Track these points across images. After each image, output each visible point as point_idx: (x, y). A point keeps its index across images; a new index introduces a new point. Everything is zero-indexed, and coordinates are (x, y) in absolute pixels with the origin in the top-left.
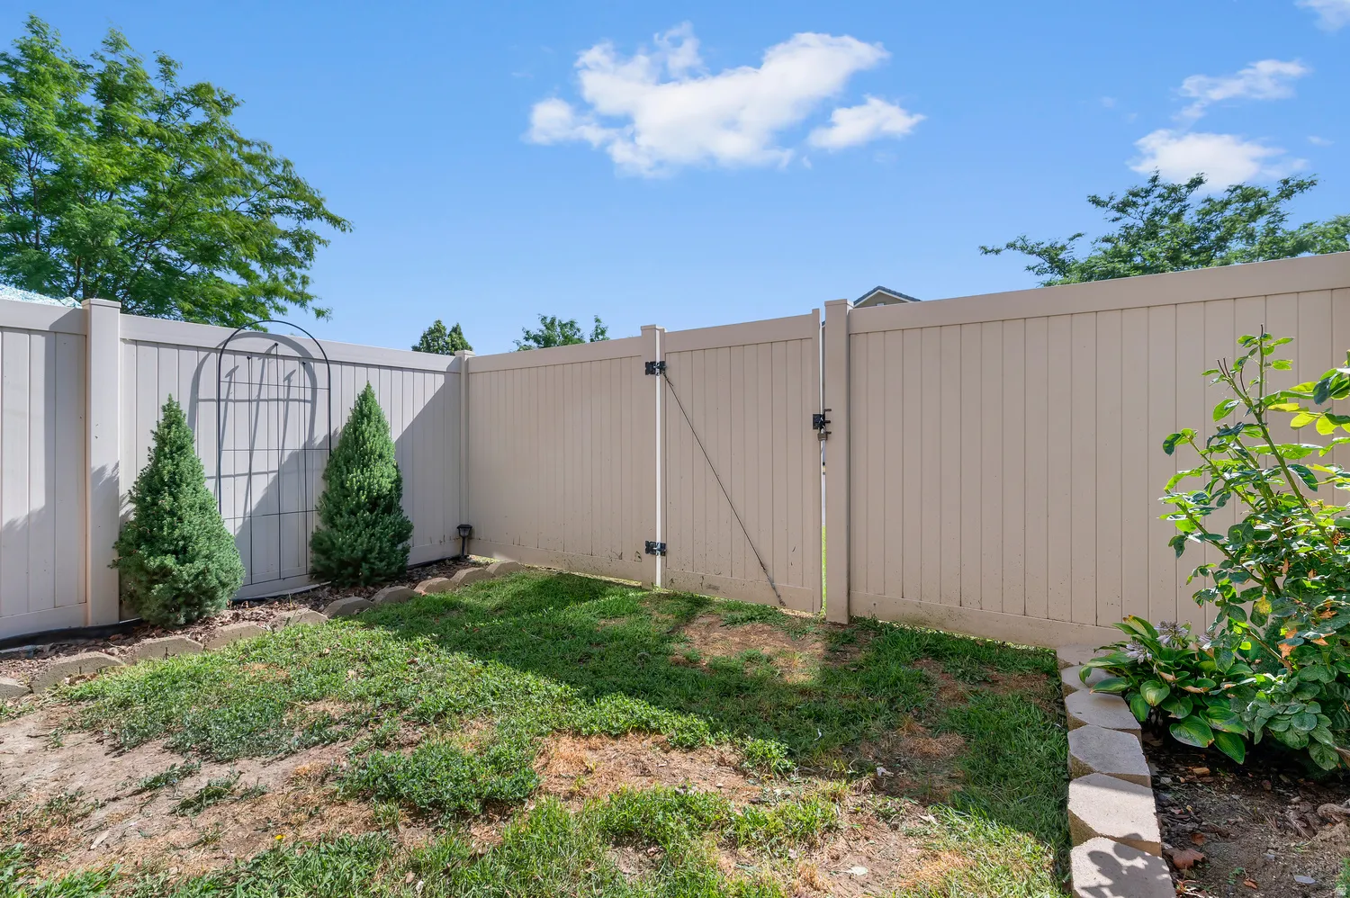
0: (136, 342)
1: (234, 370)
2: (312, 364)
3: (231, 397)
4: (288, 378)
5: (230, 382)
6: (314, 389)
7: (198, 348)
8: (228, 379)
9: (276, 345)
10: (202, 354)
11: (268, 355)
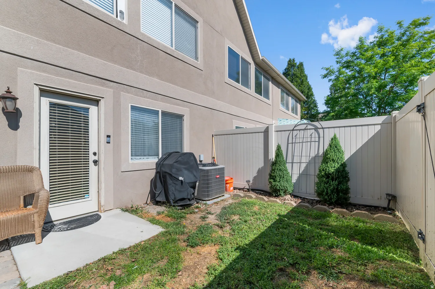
0: (277, 131)
1: (297, 135)
2: (318, 130)
3: (296, 142)
4: (311, 135)
5: (296, 138)
6: (319, 137)
7: (289, 130)
8: (295, 137)
9: (307, 126)
10: (290, 132)
11: (305, 129)
